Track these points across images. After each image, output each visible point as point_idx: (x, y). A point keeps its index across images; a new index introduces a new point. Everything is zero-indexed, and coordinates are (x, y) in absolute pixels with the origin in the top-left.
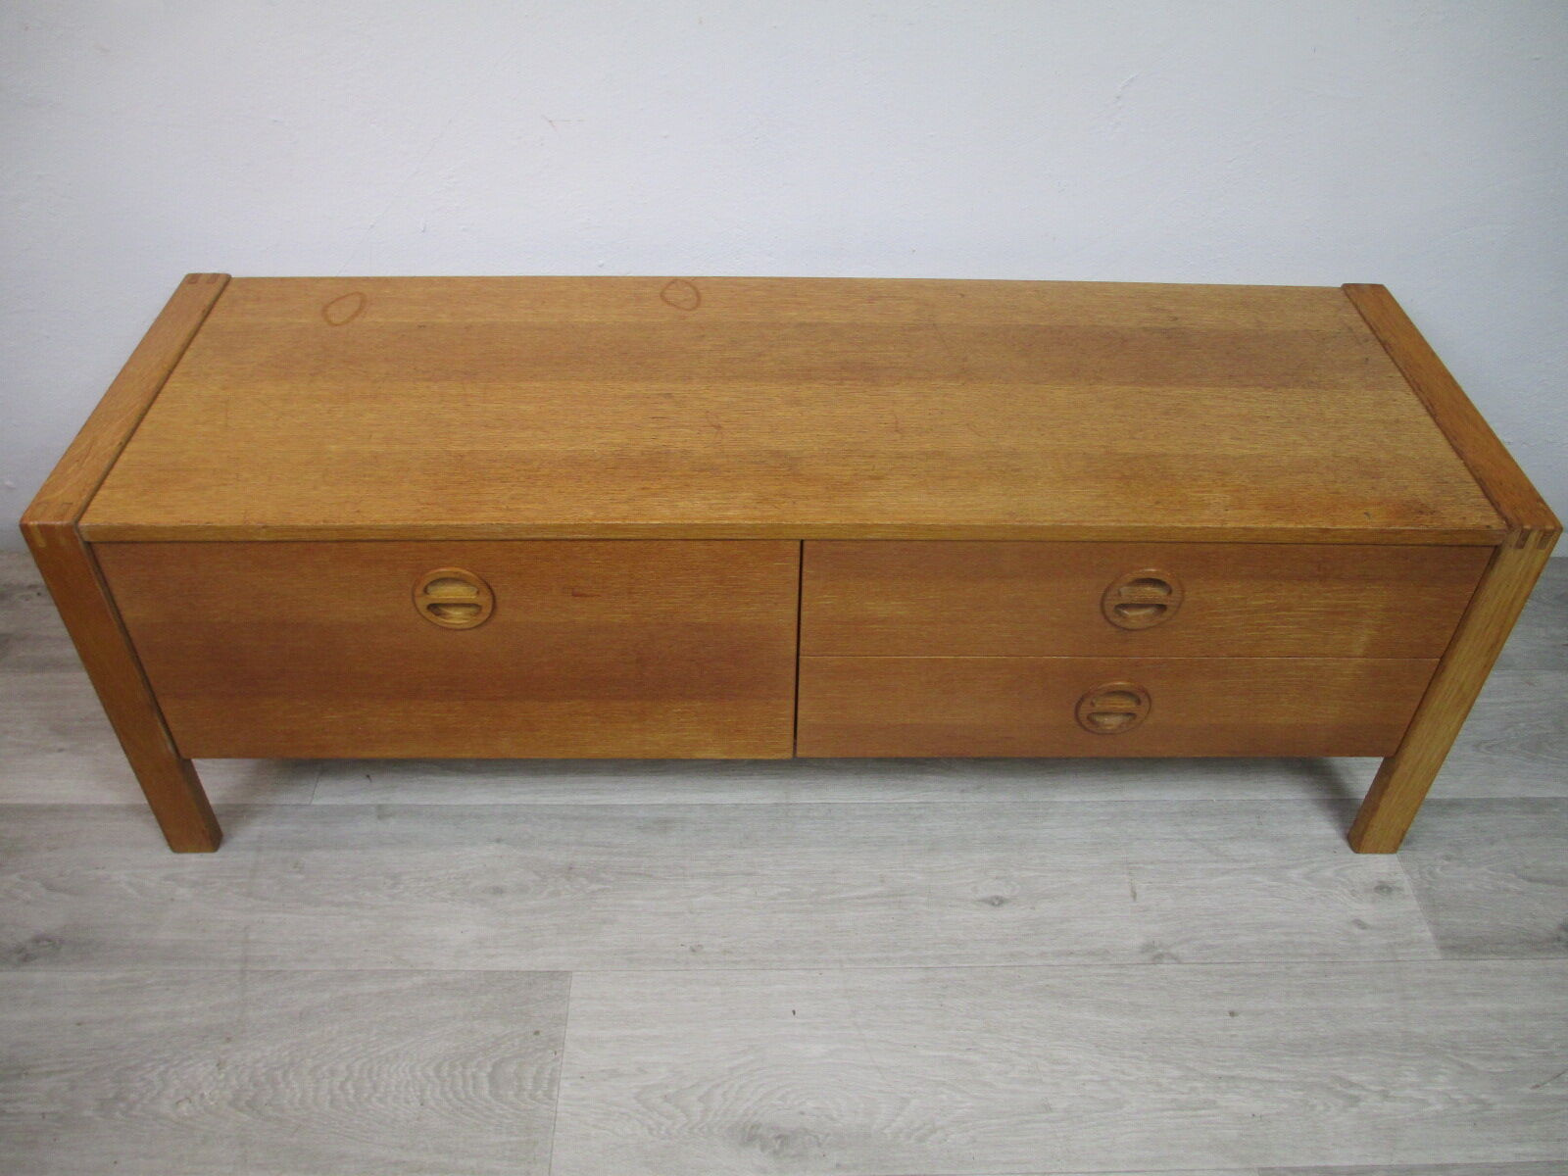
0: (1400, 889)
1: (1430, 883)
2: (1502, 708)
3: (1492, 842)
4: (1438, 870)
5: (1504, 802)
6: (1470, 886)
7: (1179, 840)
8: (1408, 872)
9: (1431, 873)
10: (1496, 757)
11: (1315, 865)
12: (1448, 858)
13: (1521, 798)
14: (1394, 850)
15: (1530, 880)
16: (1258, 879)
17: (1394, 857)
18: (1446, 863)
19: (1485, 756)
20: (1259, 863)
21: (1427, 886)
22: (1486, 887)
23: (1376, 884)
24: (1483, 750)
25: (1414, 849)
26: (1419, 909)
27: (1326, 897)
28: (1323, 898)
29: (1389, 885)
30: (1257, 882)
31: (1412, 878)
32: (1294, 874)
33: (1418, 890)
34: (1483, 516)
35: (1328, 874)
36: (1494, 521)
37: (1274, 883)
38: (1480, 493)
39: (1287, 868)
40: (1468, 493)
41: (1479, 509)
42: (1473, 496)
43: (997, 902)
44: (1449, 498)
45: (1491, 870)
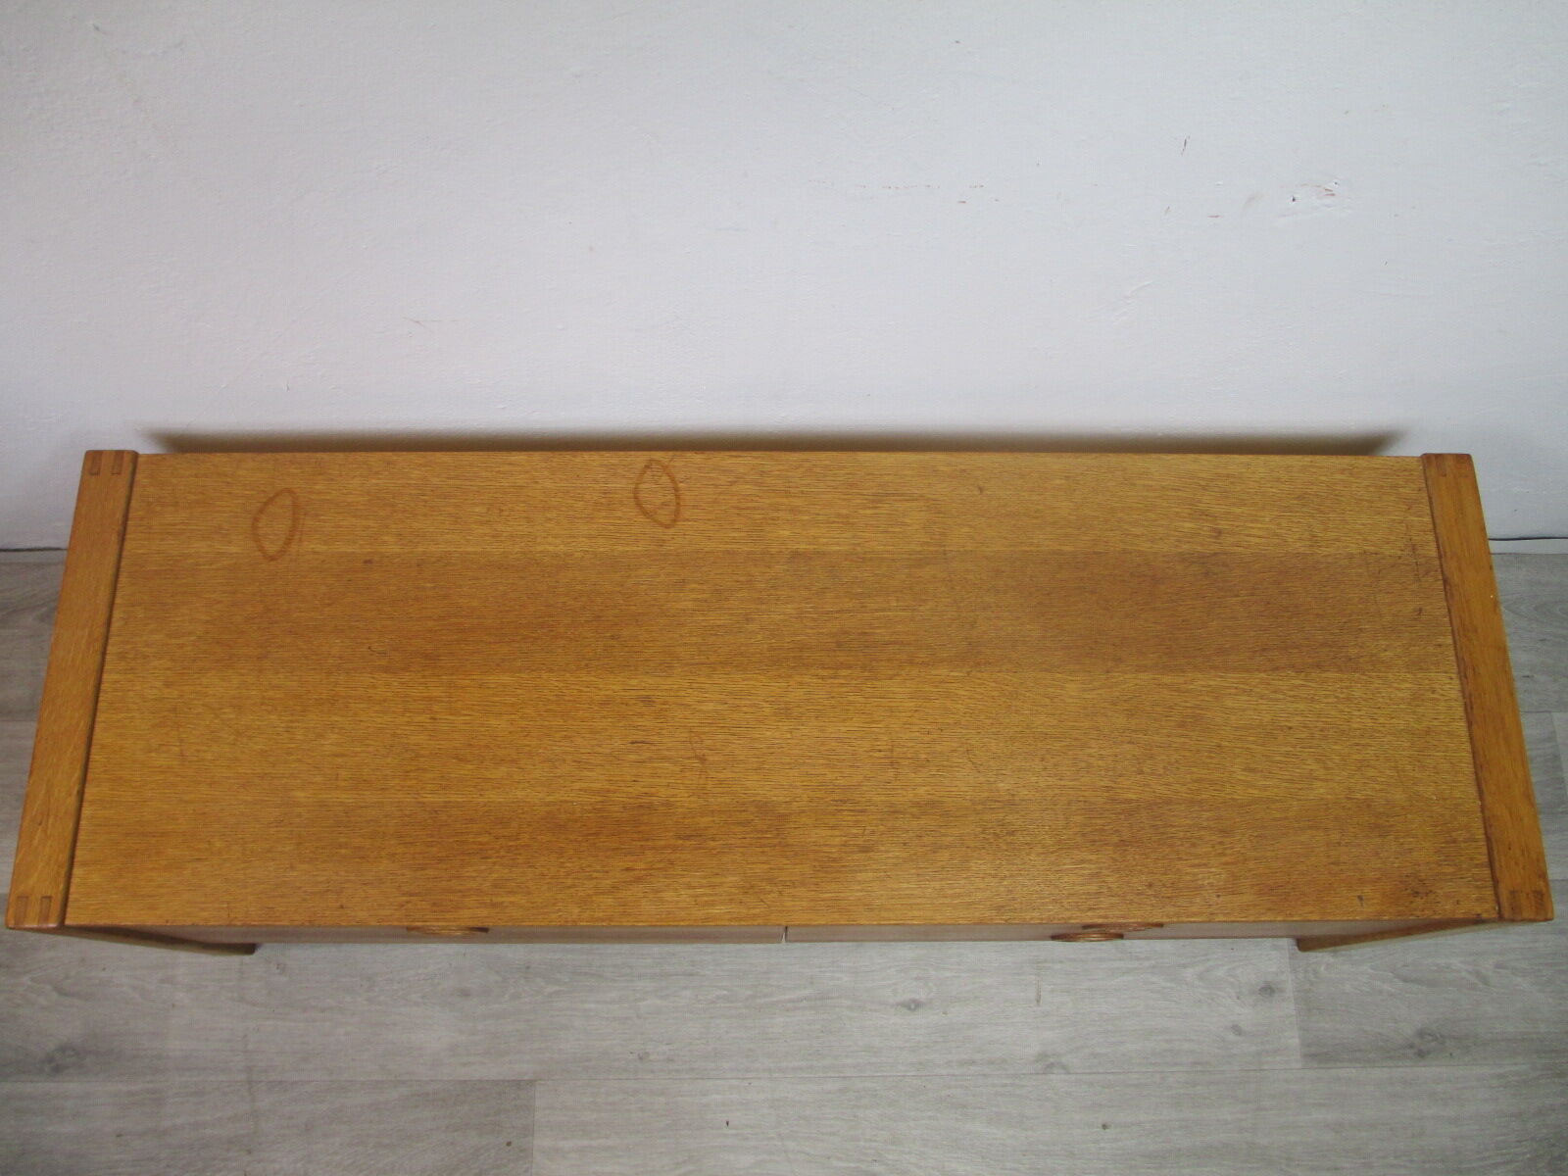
0: (1282, 991)
1: (1312, 984)
4: (1322, 969)
6: (1348, 987)
8: (1294, 971)
9: (1316, 972)
11: (1211, 963)
15: (1405, 980)
16: (1154, 979)
18: (1332, 961)
20: (1159, 961)
21: (1308, 987)
22: (1363, 988)
23: (1262, 985)
26: (1294, 1013)
27: (1212, 999)
28: (1210, 1001)
29: (1273, 986)
30: (1154, 983)
31: (1296, 978)
32: (1189, 973)
33: (1299, 991)
34: (1477, 900)
35: (1220, 973)
36: (1487, 906)
37: (1169, 984)
38: (1485, 859)
39: (1184, 966)
40: (1472, 859)
41: (1477, 887)
42: (1477, 864)
43: (914, 1006)
44: (1451, 870)
45: (1372, 969)
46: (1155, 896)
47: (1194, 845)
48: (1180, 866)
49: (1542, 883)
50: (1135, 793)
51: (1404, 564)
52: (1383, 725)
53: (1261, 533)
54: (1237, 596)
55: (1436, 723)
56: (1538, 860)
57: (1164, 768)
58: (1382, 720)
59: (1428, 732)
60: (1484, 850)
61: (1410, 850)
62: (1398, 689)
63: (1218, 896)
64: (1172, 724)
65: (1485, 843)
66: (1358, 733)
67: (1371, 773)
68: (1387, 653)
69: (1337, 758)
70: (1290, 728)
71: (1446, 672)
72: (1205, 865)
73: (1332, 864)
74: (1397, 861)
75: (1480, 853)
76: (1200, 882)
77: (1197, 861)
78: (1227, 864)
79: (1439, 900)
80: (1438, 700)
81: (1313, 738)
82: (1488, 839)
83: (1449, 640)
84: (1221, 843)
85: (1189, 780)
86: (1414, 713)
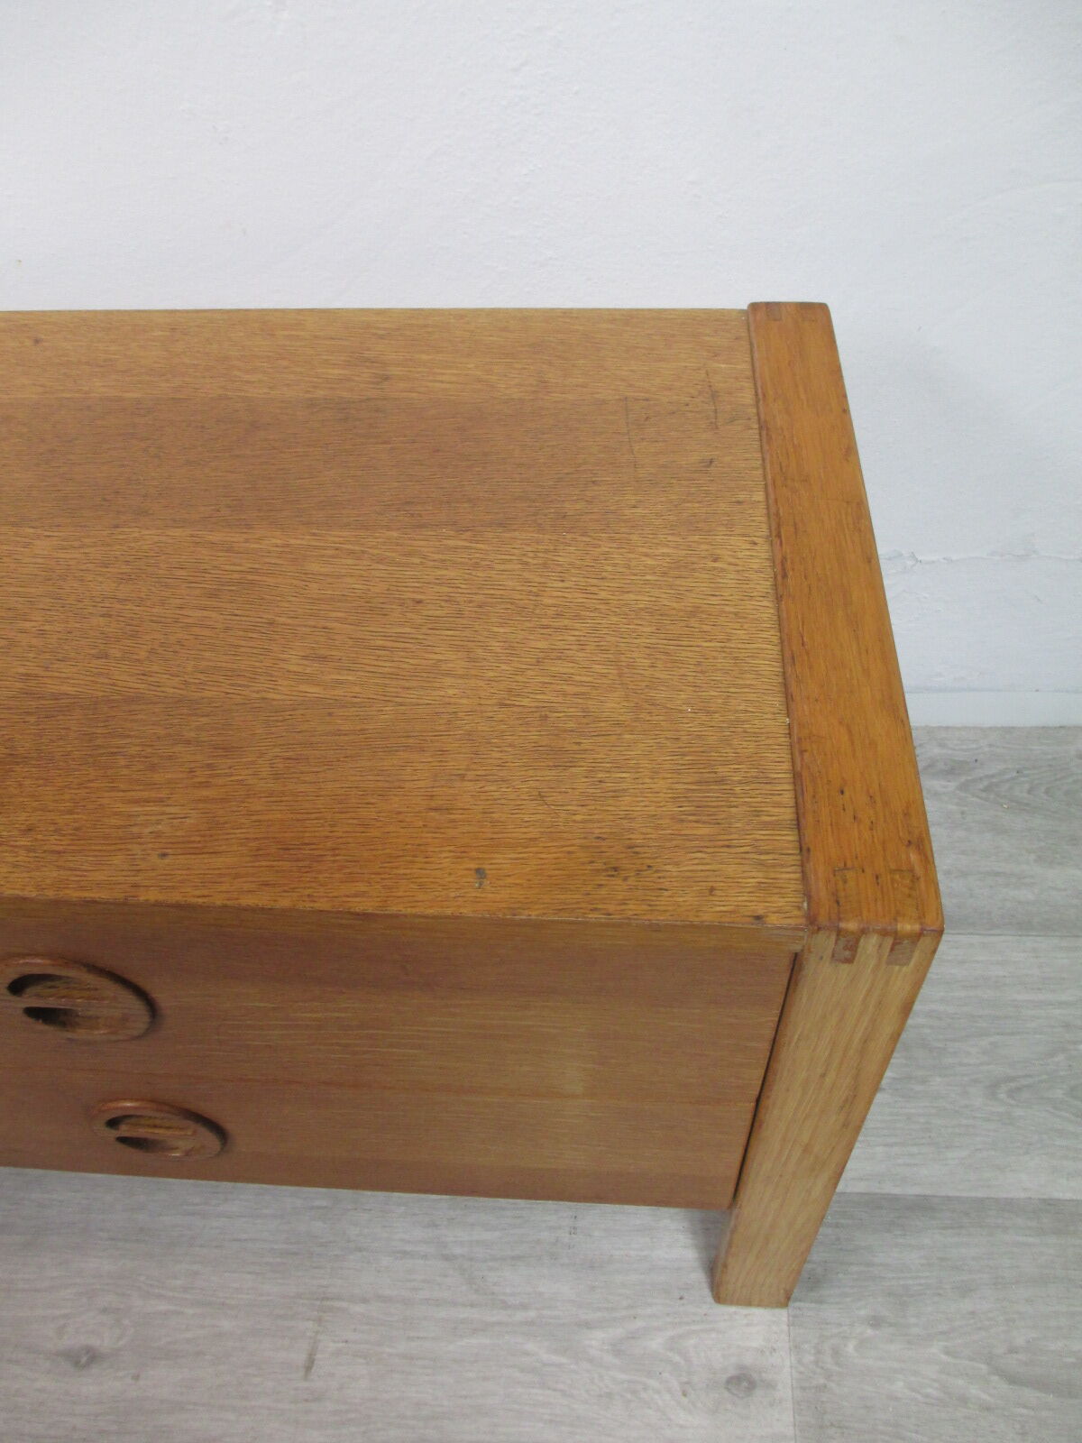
0: (770, 1386)
1: (829, 1376)
2: (1057, 1012)
3: (965, 1290)
4: (850, 1347)
5: (1008, 1206)
6: (899, 1386)
7: (425, 1257)
8: (796, 1348)
9: (836, 1352)
10: (1018, 1112)
11: (639, 1324)
12: (876, 1322)
13: (1044, 1201)
14: (785, 1300)
15: (1013, 1380)
16: (530, 1346)
17: (782, 1314)
18: (870, 1332)
19: (1002, 1109)
20: (545, 1312)
21: (822, 1381)
22: (929, 1390)
23: (732, 1372)
24: (1002, 1096)
25: (821, 1302)
26: (790, 1431)
27: (634, 1392)
28: (629, 1396)
29: (755, 1376)
30: (527, 1354)
31: (800, 1362)
32: (596, 1340)
33: (803, 1389)
34: (760, 887)
35: (655, 1343)
36: (781, 902)
37: (555, 1358)
38: (788, 814)
39: (588, 1325)
40: (757, 813)
41: (762, 864)
42: (766, 823)
43: (85, 1359)
44: (704, 830)
45: (947, 1353)
46: (29, 850)
47: (153, 768)
48: (105, 801)
49: (914, 857)
50: (74, 685)
51: (691, 412)
52: (605, 602)
53: (454, 379)
54: (385, 443)
55: (714, 600)
56: (906, 814)
57: (152, 651)
58: (603, 595)
59: (694, 612)
60: (788, 798)
61: (617, 794)
62: (646, 555)
63: (164, 855)
64: (197, 592)
65: (790, 787)
66: (551, 612)
67: (563, 668)
68: (639, 510)
69: (496, 646)
70: (419, 602)
71: (744, 535)
72: (161, 800)
73: (436, 809)
74: (584, 810)
75: (778, 805)
76: (135, 830)
77: (146, 794)
78: (206, 800)
79: (667, 885)
80: (723, 570)
81: (460, 614)
82: (797, 777)
83: (760, 496)
84: (210, 766)
85: (189, 669)
86: (671, 586)
